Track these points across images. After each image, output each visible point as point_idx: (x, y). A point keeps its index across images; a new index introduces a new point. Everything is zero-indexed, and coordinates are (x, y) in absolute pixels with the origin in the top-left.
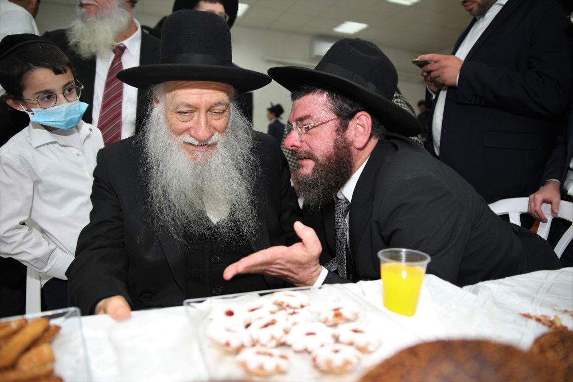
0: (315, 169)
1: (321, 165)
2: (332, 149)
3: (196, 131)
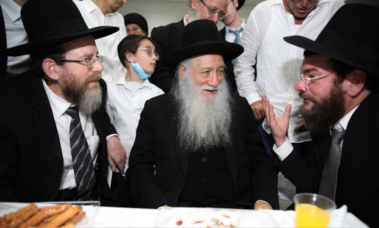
0: (313, 108)
1: (318, 105)
2: (329, 95)
3: (212, 82)
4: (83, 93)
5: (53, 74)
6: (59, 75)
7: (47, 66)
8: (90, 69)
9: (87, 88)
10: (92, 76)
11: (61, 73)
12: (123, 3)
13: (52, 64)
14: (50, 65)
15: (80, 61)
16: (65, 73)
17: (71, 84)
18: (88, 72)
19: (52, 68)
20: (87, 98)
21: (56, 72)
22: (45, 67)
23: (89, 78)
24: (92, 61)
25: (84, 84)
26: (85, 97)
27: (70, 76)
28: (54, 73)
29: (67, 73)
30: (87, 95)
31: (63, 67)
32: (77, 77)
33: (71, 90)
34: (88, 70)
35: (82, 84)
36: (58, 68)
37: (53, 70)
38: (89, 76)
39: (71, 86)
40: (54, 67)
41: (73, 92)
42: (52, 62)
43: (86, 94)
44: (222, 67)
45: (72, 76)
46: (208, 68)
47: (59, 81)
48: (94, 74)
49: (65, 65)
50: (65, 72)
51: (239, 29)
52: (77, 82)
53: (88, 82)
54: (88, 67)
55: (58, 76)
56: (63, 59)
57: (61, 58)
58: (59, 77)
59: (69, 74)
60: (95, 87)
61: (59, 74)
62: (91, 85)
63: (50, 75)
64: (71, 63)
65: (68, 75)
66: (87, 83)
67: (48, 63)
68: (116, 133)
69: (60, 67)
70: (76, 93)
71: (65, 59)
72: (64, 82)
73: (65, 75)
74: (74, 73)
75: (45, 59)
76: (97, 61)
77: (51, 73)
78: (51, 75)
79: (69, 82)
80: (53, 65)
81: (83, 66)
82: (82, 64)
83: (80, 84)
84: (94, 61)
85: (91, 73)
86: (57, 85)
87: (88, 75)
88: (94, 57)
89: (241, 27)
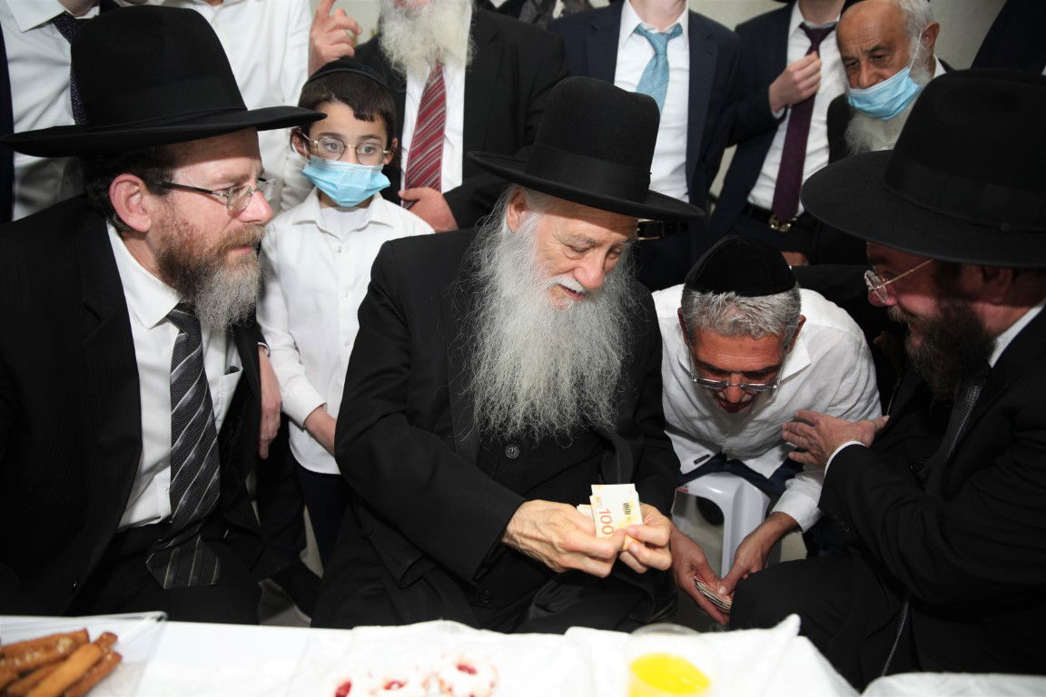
3: (587, 273)
4: (209, 275)
5: (135, 214)
6: (153, 221)
7: (123, 194)
8: (235, 214)
9: (223, 263)
10: (239, 232)
11: (157, 216)
13: (136, 188)
14: (132, 192)
15: (210, 192)
16: (168, 218)
17: (182, 246)
18: (229, 222)
19: (135, 200)
20: (217, 290)
21: (145, 211)
22: (116, 195)
23: (230, 237)
24: (242, 193)
25: (216, 251)
26: (213, 285)
27: (182, 228)
28: (139, 213)
29: (174, 218)
30: (219, 281)
31: (166, 201)
32: (198, 230)
33: (178, 262)
34: (229, 217)
35: (211, 250)
36: (150, 201)
37: (138, 204)
38: (229, 232)
39: (180, 254)
40: (142, 198)
41: (185, 269)
42: (136, 184)
43: (216, 277)
45: (187, 228)
47: (150, 235)
48: (246, 227)
49: (170, 195)
50: (168, 215)
51: (669, 30)
52: (196, 244)
53: (227, 247)
54: (231, 208)
55: (149, 223)
56: (167, 181)
57: (162, 178)
58: (152, 226)
59: (179, 222)
60: (244, 262)
61: (152, 218)
62: (234, 255)
63: (128, 216)
64: (186, 193)
65: (175, 223)
66: (222, 251)
67: (125, 185)
69: (156, 201)
70: (191, 271)
71: (173, 182)
72: (163, 239)
73: (167, 222)
74: (191, 222)
75: (119, 175)
76: (256, 195)
77: (131, 211)
78: (130, 218)
79: (177, 241)
80: (138, 191)
81: (218, 205)
82: (216, 200)
83: (206, 250)
84: (249, 194)
85: (236, 224)
86: (143, 244)
87: (226, 231)
88: (251, 184)
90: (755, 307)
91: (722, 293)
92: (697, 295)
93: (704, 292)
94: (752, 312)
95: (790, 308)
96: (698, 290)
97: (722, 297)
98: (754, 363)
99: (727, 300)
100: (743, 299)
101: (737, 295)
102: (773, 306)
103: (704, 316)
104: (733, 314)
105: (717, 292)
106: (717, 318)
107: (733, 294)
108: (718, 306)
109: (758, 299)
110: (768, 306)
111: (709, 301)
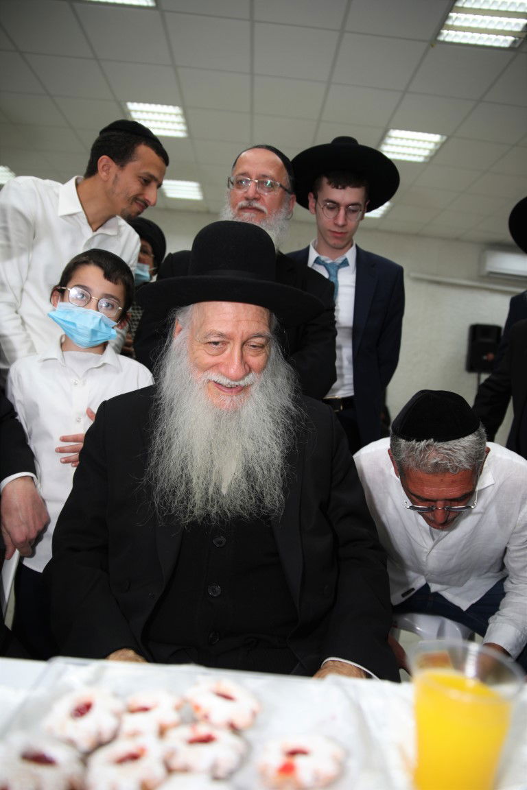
3: (227, 367)
12: (148, 204)
44: (259, 336)
46: (221, 335)
51: (339, 260)
68: (34, 471)
89: (343, 258)
90: (450, 450)
91: (423, 440)
92: (403, 442)
93: (408, 439)
94: (448, 454)
95: (478, 447)
96: (403, 438)
97: (423, 443)
98: (455, 492)
99: (428, 446)
100: (440, 445)
101: (435, 441)
102: (464, 447)
103: (411, 459)
104: (433, 458)
105: (419, 440)
106: (421, 461)
107: (432, 440)
108: (421, 451)
109: (452, 444)
110: (460, 448)
111: (413, 447)
